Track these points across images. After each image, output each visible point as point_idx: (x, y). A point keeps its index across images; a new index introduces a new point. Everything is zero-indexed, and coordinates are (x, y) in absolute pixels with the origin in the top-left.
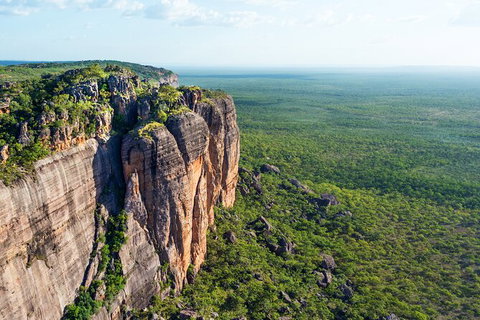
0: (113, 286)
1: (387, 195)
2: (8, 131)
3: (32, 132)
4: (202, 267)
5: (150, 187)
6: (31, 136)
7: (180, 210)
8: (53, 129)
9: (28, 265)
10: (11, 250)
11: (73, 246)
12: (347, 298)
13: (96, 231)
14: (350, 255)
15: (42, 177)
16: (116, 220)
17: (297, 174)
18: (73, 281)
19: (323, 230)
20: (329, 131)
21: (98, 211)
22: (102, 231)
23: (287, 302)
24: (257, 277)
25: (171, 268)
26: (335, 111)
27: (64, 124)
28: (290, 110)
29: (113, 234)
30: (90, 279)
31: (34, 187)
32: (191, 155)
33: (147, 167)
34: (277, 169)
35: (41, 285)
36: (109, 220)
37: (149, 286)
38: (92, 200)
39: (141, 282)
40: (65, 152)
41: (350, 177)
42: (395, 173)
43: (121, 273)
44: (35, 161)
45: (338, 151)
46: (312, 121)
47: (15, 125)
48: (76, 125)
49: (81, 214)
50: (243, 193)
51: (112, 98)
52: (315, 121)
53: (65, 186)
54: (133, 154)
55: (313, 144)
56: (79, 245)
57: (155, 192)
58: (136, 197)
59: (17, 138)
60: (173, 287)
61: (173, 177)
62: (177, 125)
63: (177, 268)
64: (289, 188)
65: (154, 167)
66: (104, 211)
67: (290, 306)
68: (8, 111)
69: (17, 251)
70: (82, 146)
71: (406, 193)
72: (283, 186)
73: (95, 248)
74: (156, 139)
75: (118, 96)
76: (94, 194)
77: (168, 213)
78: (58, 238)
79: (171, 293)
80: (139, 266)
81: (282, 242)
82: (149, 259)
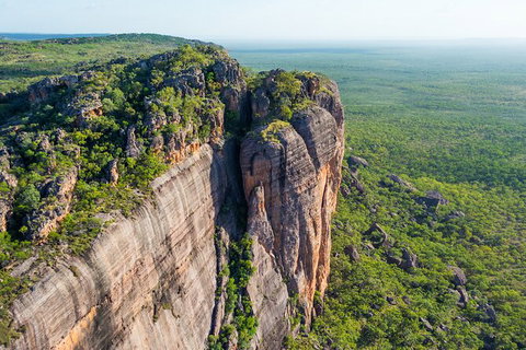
0: (246, 331)
1: (494, 190)
2: (112, 140)
3: (142, 140)
4: (327, 292)
5: (278, 203)
6: (141, 146)
7: (311, 229)
8: (167, 136)
9: (155, 319)
10: (137, 303)
11: (197, 285)
12: (492, 321)
13: (218, 261)
14: (479, 265)
15: (162, 200)
16: (240, 246)
17: (388, 167)
18: (201, 330)
19: (439, 235)
20: (409, 114)
21: (218, 237)
22: (224, 261)
23: (428, 330)
24: (389, 300)
25: (301, 299)
26: (411, 91)
27: (177, 129)
28: (360, 91)
29: (238, 264)
30: (219, 324)
31: (155, 215)
32: (320, 159)
33: (274, 178)
34: (364, 161)
35: (170, 342)
36: (231, 247)
37: (280, 325)
38: (210, 223)
39: (272, 322)
40: (181, 165)
41: (448, 169)
42: (496, 163)
43: (251, 314)
44: (152, 180)
45: (425, 138)
46: (388, 103)
47: (118, 131)
48: (190, 129)
49: (202, 243)
50: (345, 195)
51: (222, 90)
52: (391, 103)
53: (185, 209)
54: (257, 163)
55: (396, 131)
56: (204, 284)
57: (283, 209)
58: (262, 217)
59: (124, 149)
60: (303, 322)
61: (304, 189)
62: (306, 124)
63: (306, 299)
64: (391, 186)
65: (282, 179)
66: (225, 236)
67: (434, 335)
68: (101, 113)
69: (142, 303)
70: (196, 155)
71: (515, 187)
72: (382, 184)
73: (219, 284)
74: (285, 143)
75: (228, 87)
76: (213, 214)
77: (297, 233)
78: (182, 277)
79: (301, 330)
80: (268, 300)
81: (405, 255)
82: (278, 291)
